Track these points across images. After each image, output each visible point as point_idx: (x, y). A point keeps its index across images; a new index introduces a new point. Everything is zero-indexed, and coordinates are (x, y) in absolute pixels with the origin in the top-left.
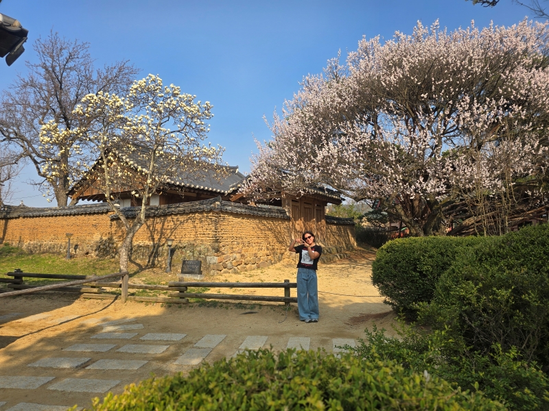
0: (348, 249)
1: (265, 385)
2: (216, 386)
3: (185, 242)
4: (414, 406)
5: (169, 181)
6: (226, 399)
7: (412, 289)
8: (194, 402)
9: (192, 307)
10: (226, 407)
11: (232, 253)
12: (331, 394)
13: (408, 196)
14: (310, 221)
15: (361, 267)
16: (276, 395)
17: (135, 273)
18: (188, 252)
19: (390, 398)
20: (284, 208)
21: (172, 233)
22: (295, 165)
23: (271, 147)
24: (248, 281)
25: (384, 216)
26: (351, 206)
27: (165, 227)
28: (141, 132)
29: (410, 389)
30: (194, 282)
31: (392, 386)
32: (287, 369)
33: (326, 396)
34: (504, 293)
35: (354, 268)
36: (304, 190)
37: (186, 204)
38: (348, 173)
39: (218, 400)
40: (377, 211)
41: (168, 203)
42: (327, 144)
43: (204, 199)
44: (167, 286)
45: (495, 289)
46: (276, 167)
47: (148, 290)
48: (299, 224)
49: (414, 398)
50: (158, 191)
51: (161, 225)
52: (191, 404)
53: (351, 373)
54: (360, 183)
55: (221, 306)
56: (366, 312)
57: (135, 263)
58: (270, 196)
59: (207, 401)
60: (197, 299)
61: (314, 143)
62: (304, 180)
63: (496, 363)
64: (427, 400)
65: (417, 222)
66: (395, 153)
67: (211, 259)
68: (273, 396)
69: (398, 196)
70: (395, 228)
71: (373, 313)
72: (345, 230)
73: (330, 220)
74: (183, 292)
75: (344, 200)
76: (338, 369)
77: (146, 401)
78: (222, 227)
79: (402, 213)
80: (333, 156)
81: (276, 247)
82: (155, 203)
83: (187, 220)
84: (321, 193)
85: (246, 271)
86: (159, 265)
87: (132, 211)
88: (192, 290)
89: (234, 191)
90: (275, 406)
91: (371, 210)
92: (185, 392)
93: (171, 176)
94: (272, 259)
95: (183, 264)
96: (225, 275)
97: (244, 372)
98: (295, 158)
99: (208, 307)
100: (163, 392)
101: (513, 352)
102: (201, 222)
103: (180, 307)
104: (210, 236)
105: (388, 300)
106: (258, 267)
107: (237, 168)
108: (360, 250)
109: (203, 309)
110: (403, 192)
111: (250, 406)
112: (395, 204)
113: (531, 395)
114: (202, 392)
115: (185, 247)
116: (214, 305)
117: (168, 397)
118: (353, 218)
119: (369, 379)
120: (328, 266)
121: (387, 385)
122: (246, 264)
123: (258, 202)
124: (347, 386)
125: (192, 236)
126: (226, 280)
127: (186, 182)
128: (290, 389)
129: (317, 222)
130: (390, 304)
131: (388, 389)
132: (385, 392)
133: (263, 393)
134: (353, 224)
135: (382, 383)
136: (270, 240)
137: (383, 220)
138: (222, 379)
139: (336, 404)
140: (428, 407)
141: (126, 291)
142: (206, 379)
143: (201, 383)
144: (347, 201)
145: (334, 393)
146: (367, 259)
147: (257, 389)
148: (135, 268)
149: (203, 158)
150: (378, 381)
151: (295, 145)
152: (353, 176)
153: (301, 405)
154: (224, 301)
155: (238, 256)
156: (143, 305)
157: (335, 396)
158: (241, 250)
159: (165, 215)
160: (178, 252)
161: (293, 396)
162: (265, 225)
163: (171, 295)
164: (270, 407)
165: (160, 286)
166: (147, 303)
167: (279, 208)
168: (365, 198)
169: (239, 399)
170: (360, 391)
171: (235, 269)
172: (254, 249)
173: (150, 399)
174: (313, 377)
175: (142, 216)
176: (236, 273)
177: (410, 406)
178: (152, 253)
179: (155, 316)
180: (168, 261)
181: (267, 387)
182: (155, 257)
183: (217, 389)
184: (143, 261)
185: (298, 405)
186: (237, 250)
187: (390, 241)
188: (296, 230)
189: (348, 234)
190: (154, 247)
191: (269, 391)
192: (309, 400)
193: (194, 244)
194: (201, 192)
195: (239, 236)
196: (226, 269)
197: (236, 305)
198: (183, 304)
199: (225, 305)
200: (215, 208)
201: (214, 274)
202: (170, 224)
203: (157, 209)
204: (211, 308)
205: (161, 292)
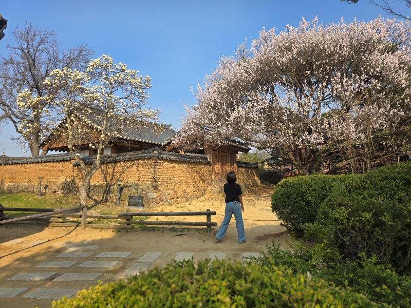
0: (254, 186)
1: (186, 287)
2: (148, 289)
3: (131, 182)
4: (299, 298)
5: (118, 135)
6: (155, 298)
7: (300, 214)
8: (130, 302)
9: (136, 231)
10: (154, 304)
11: (167, 190)
12: (237, 292)
13: (297, 145)
14: (225, 165)
15: (264, 199)
16: (194, 293)
17: (92, 207)
18: (133, 189)
19: (281, 294)
20: (206, 156)
21: (121, 175)
22: (213, 124)
23: (196, 110)
24: (179, 211)
25: (280, 161)
26: (256, 154)
27: (115, 171)
28: (97, 99)
29: (296, 286)
30: (138, 212)
31: (283, 284)
32: (203, 274)
33: (233, 293)
34: (367, 215)
35: (258, 200)
36: (221, 142)
38: (253, 129)
39: (148, 300)
40: (274, 157)
41: (118, 153)
42: (238, 108)
43: (145, 149)
44: (117, 216)
45: (360, 212)
46: (200, 125)
47: (102, 219)
48: (218, 168)
49: (299, 293)
50: (110, 143)
51: (112, 170)
52: (128, 303)
53: (252, 275)
54: (262, 136)
55: (159, 230)
56: (267, 232)
57: (92, 199)
58: (196, 146)
59: (140, 300)
60: (140, 226)
61: (228, 107)
62: (221, 134)
63: (362, 267)
64: (309, 294)
65: (304, 165)
66: (288, 115)
67: (151, 195)
68: (192, 295)
69: (290, 146)
70: (288, 170)
71: (272, 233)
72: (251, 172)
73: (240, 164)
74: (129, 220)
75: (250, 149)
76: (243, 273)
77: (92, 302)
78: (159, 170)
79: (293, 158)
80: (242, 117)
81: (200, 185)
82: (108, 152)
83: (132, 165)
84: (233, 144)
85: (177, 203)
86: (111, 200)
87: (90, 159)
88: (136, 218)
89: (168, 143)
90: (193, 303)
91: (271, 157)
92: (124, 294)
93: (120, 132)
94: (198, 194)
95: (129, 199)
96: (162, 206)
97: (170, 278)
98: (214, 118)
99: (149, 231)
100: (106, 295)
101: (374, 259)
102: (143, 167)
103: (127, 232)
104: (150, 177)
105: (283, 223)
106: (187, 200)
107: (171, 125)
108: (263, 187)
109: (145, 233)
110: (293, 143)
111: (174, 303)
112: (288, 152)
113: (387, 290)
114: (137, 294)
115: (130, 186)
116: (153, 229)
117: (110, 299)
118: (258, 163)
119: (266, 279)
121: (279, 284)
122: (177, 198)
123: (187, 151)
124: (249, 285)
125: (136, 178)
126: (163, 211)
127: (131, 137)
128: (205, 289)
129: (231, 166)
130: (285, 226)
131: (279, 287)
132: (277, 289)
133: (184, 293)
134: (258, 167)
135: (275, 282)
136: (196, 180)
137: (279, 164)
138: (153, 283)
139: (240, 300)
140: (310, 299)
141: (85, 220)
142: (140, 284)
143: (136, 287)
144: (253, 150)
145: (239, 291)
146: (268, 193)
147: (180, 290)
148: (91, 202)
149: (145, 118)
150: (272, 281)
151: (214, 108)
152: (257, 132)
153: (213, 301)
154: (161, 226)
155: (172, 192)
156: (98, 231)
157: (240, 293)
158: (174, 188)
159: (116, 162)
160: (125, 190)
161: (207, 295)
162: (192, 169)
163: (120, 223)
164: (188, 303)
165: (111, 216)
166: (102, 229)
167: (203, 155)
168: (266, 148)
169: (165, 298)
170: (259, 289)
171: (169, 202)
172: (184, 187)
173: (95, 300)
174: (223, 279)
175: (98, 163)
176: (170, 205)
177: (296, 299)
178: (105, 191)
179: (107, 239)
180: (118, 197)
181: (187, 288)
182: (107, 194)
183: (148, 291)
184: (98, 197)
185: (211, 301)
186: (170, 187)
187: (284, 179)
188: (215, 172)
189: (253, 174)
190: (107, 186)
191: (188, 291)
192: (219, 297)
193: (137, 184)
194: (143, 144)
195: (172, 177)
196: (162, 203)
197: (170, 229)
198: (130, 229)
199: (161, 230)
200: (154, 156)
201: (153, 206)
202: (119, 169)
203: (109, 157)
204: (151, 232)
205: (113, 220)
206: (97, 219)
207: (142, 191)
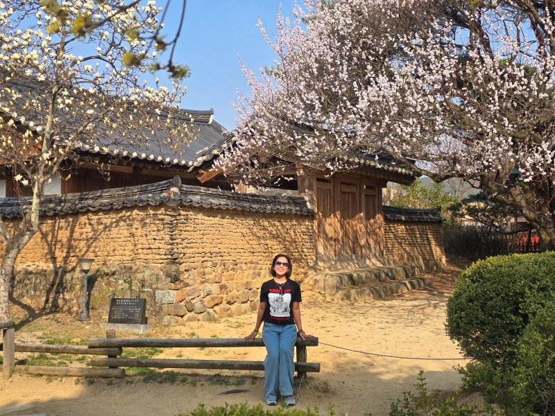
0: (429, 269)
3: (114, 263)
9: (132, 382)
11: (203, 282)
14: (352, 217)
17: (23, 323)
18: (121, 282)
20: (303, 195)
21: (89, 247)
27: (76, 235)
30: (132, 338)
35: (435, 307)
37: (114, 191)
41: (81, 191)
43: (148, 181)
44: (84, 347)
47: (48, 355)
48: (332, 224)
51: (68, 233)
55: (184, 381)
57: (20, 304)
58: (274, 172)
60: (140, 370)
67: (164, 295)
73: (394, 214)
74: (115, 357)
78: (184, 235)
82: (54, 189)
83: (117, 222)
85: (230, 316)
86: (66, 308)
87: (11, 205)
88: (129, 353)
89: (205, 162)
95: (112, 306)
96: (192, 324)
99: (161, 382)
102: (144, 225)
103: (110, 384)
104: (162, 252)
107: (211, 113)
109: (152, 387)
115: (114, 274)
116: (172, 378)
118: (440, 209)
120: (388, 303)
122: (229, 303)
125: (127, 253)
126: (193, 334)
129: (368, 218)
141: (12, 356)
148: (21, 314)
154: (189, 371)
155: (215, 288)
156: (43, 380)
158: (220, 278)
159: (76, 213)
160: (101, 284)
162: (264, 228)
165: (70, 346)
166: (51, 377)
167: (293, 194)
171: (209, 313)
175: (34, 218)
176: (211, 319)
180: (83, 300)
182: (58, 292)
184: (35, 300)
186: (212, 276)
188: (326, 235)
190: (56, 273)
193: (131, 268)
194: (142, 166)
195: (216, 250)
196: (192, 314)
197: (210, 379)
198: (116, 377)
199: (190, 380)
200: (169, 199)
201: (170, 323)
202: (84, 230)
203: (60, 201)
204: (165, 385)
205: (74, 357)
206: (37, 354)
207: (143, 286)
